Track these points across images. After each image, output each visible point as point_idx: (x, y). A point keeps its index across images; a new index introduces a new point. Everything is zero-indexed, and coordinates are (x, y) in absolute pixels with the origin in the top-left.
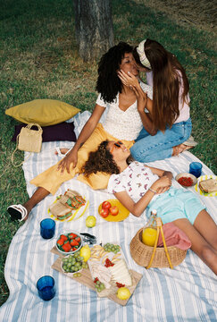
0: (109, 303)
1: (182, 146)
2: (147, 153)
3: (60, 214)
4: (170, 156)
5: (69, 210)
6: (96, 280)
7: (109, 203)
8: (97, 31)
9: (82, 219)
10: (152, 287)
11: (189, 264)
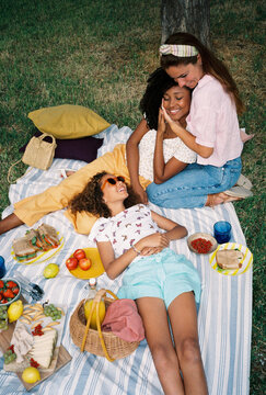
0: (13, 382)
1: (222, 195)
2: (166, 196)
3: (20, 253)
4: (202, 206)
5: (32, 250)
6: (12, 348)
7: (83, 252)
8: (183, 23)
9: (43, 265)
10: (67, 378)
11: (138, 361)
